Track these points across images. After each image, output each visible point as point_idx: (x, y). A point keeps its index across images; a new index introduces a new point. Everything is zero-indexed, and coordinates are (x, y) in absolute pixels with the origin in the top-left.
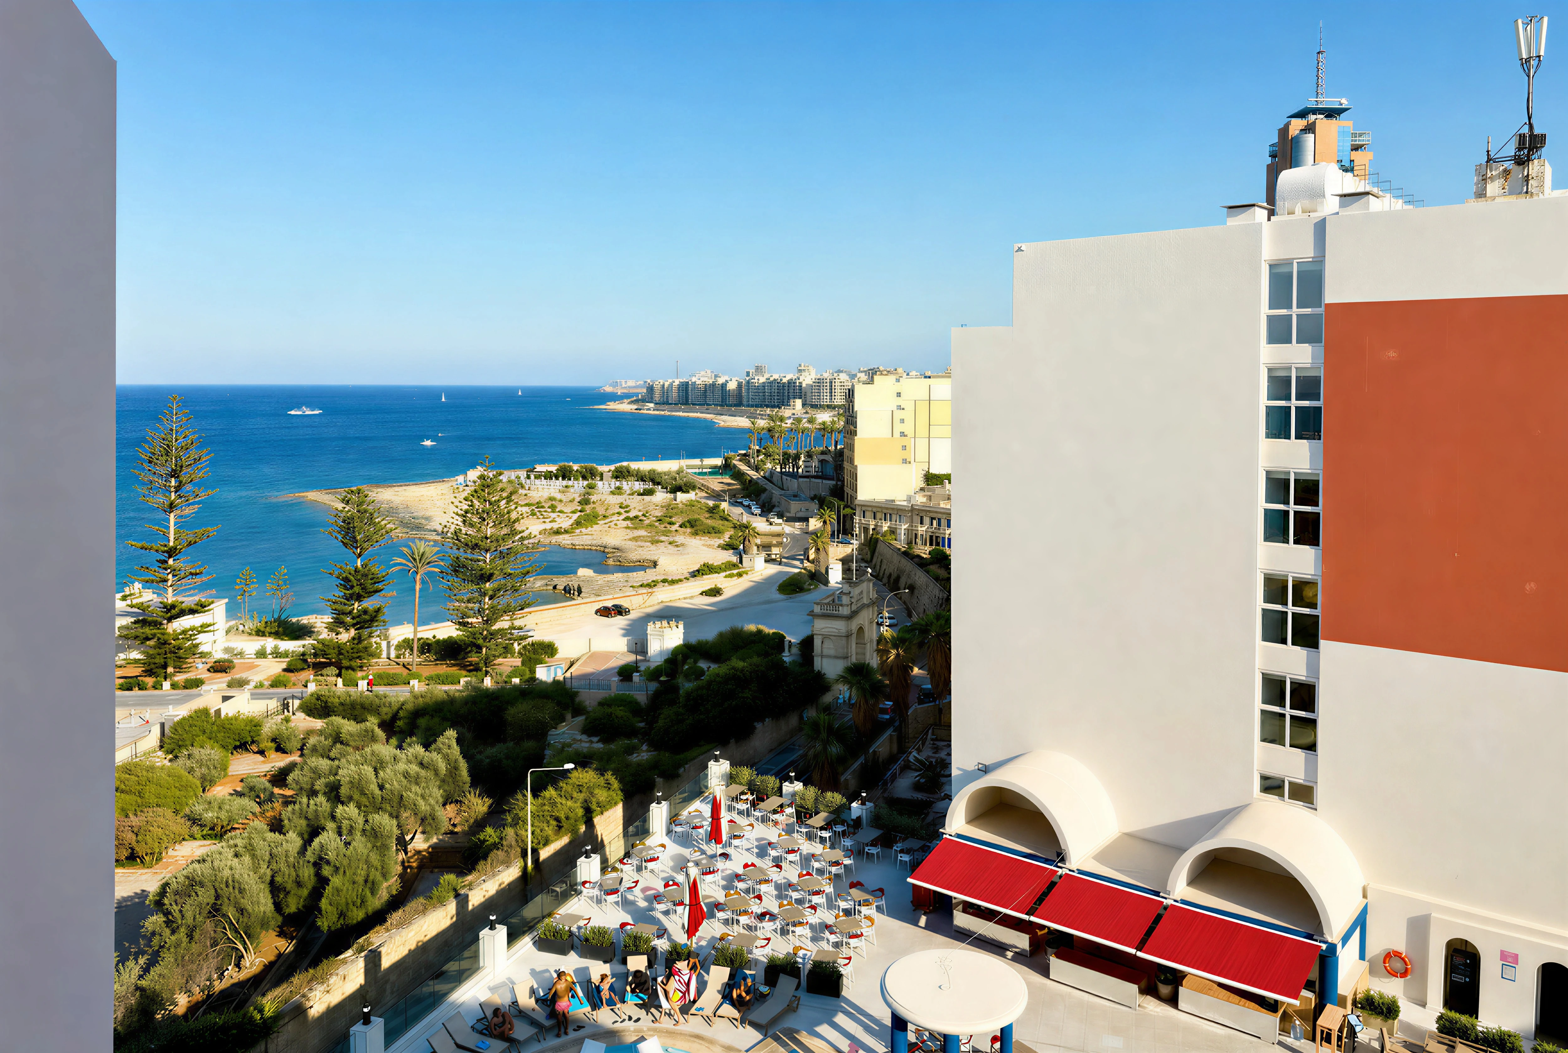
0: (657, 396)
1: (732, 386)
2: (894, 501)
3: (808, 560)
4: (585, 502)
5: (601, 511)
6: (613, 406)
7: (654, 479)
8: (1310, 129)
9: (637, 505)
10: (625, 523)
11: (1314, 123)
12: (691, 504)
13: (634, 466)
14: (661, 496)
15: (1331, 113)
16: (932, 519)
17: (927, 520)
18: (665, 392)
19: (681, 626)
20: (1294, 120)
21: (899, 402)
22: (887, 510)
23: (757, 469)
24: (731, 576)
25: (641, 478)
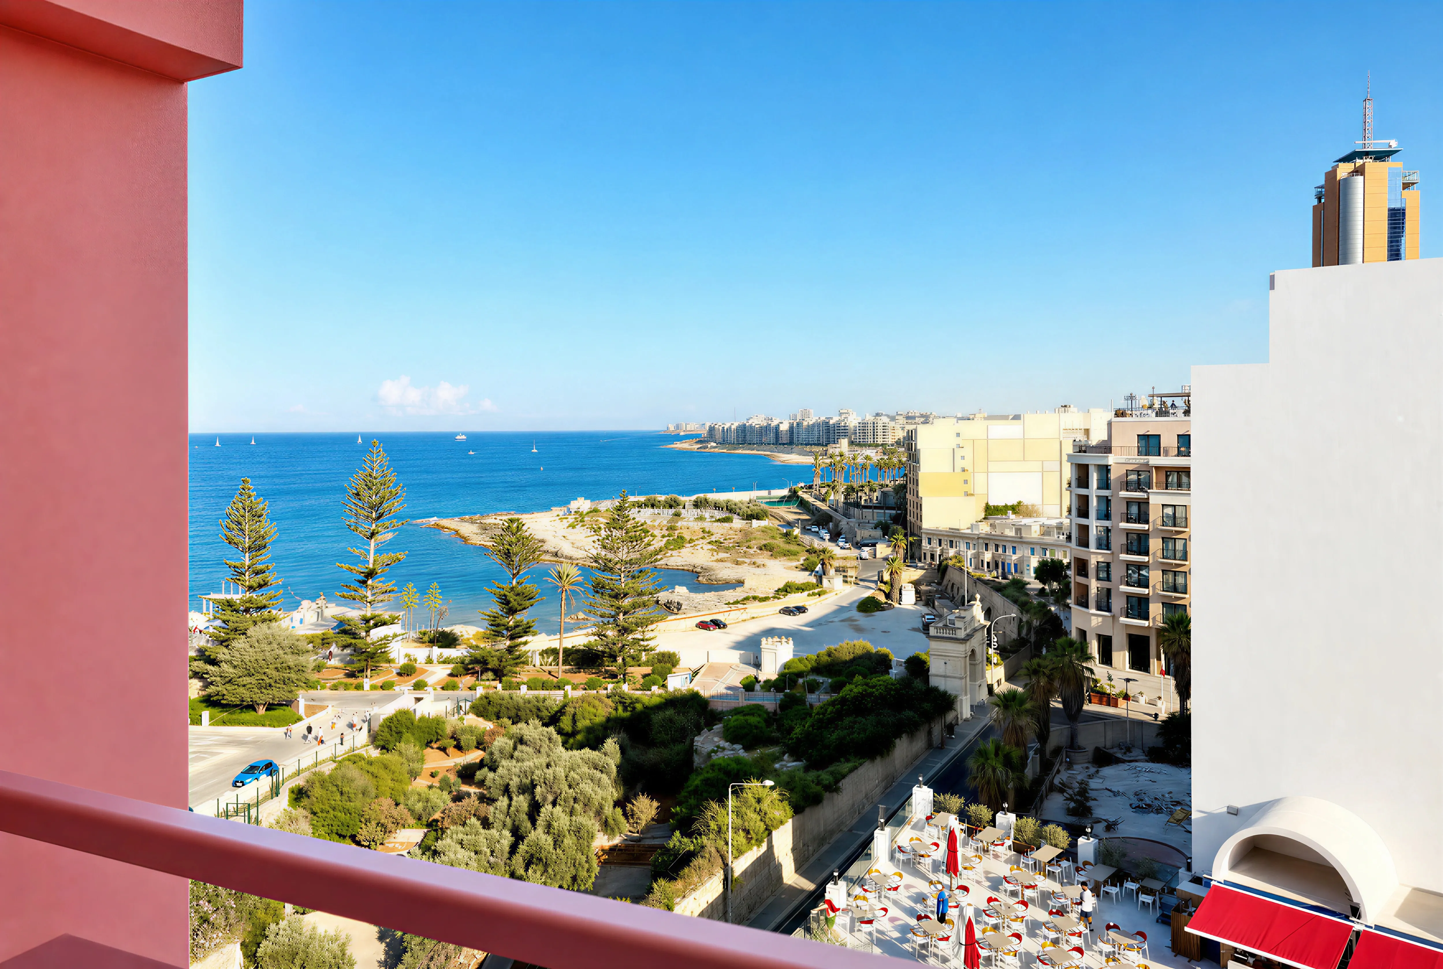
0: (719, 436)
1: (784, 427)
2: (958, 530)
3: (882, 582)
4: (671, 528)
5: (687, 536)
6: (679, 445)
7: (730, 509)
8: (1359, 171)
9: (719, 530)
10: (710, 547)
11: (1363, 166)
12: (764, 530)
13: (712, 497)
14: (738, 523)
15: (1381, 156)
16: (997, 546)
17: (991, 547)
18: (726, 432)
19: (791, 642)
20: (1341, 164)
21: (959, 441)
22: (952, 537)
23: (824, 500)
24: (814, 594)
25: (717, 506)
